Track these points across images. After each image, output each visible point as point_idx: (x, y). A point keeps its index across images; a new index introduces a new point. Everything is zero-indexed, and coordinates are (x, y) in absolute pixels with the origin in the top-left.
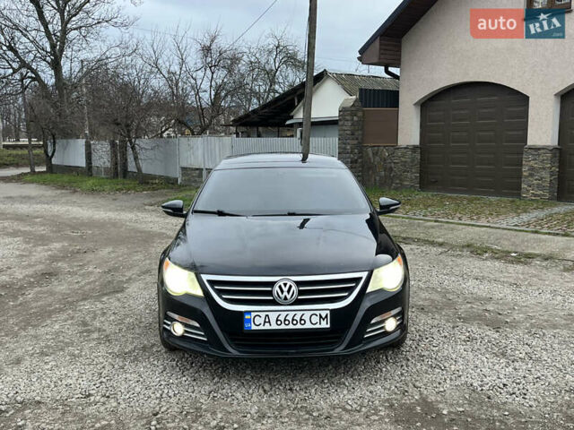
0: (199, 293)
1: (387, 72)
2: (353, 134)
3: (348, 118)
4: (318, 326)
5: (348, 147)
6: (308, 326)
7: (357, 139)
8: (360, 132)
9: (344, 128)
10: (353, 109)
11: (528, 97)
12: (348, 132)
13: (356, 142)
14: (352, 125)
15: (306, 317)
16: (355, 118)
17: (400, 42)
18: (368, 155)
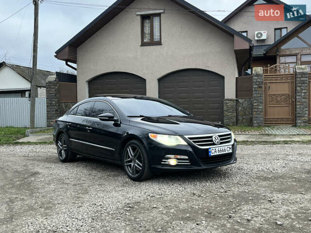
0: (186, 143)
1: (67, 64)
2: (56, 96)
3: (53, 87)
4: (229, 152)
5: (53, 103)
6: (227, 152)
7: (57, 98)
8: (59, 95)
9: (50, 92)
10: (55, 82)
11: (146, 80)
12: (53, 94)
13: (57, 100)
14: (55, 91)
15: (226, 149)
16: (56, 87)
17: (76, 50)
18: (62, 107)
